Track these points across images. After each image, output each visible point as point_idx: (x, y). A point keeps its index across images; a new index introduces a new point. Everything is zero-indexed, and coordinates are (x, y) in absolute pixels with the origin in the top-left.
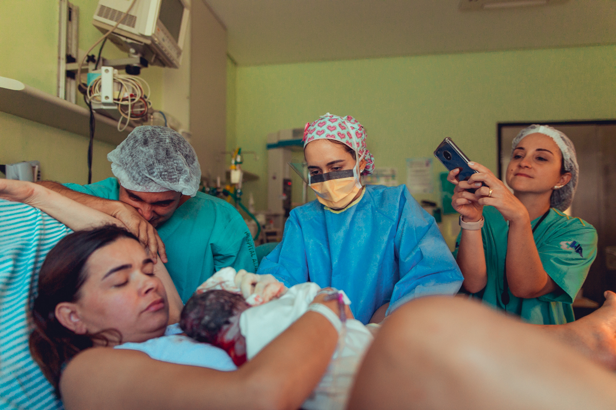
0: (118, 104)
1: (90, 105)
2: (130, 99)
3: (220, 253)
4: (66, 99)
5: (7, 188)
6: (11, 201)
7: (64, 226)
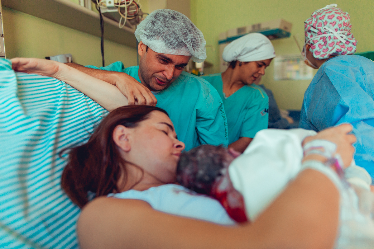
0: (118, 7)
1: (99, 11)
2: (126, 2)
3: (202, 116)
4: (85, 6)
5: (38, 66)
6: (43, 76)
7: (83, 95)
